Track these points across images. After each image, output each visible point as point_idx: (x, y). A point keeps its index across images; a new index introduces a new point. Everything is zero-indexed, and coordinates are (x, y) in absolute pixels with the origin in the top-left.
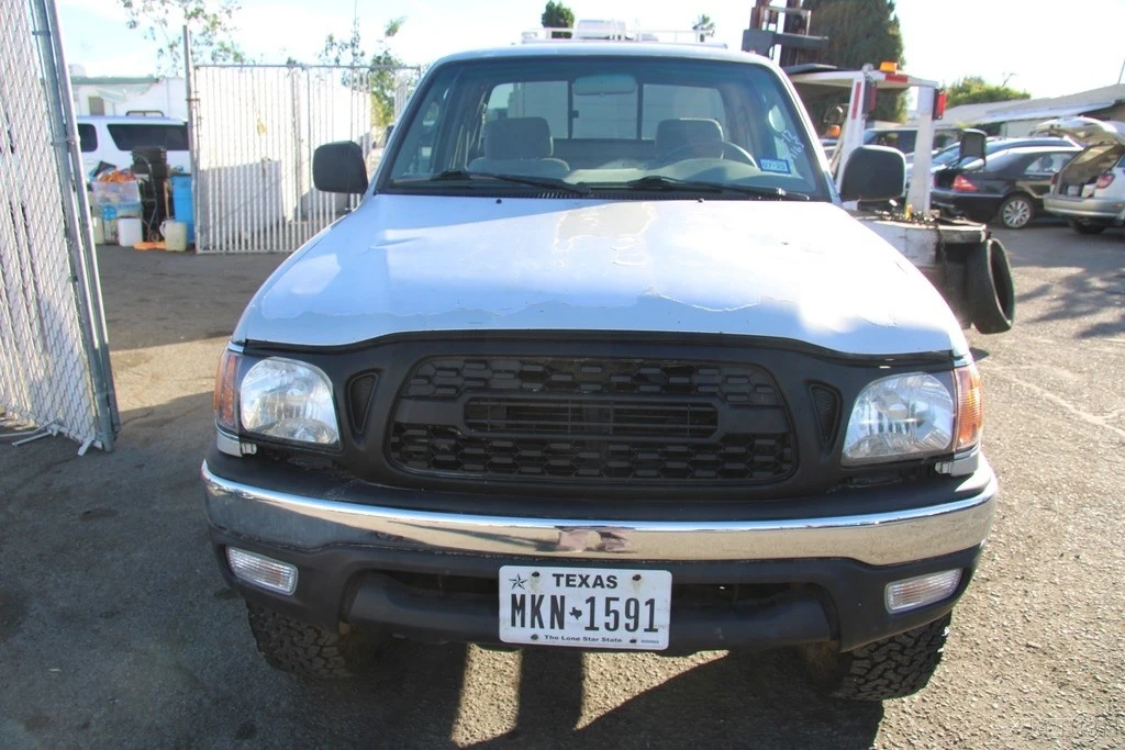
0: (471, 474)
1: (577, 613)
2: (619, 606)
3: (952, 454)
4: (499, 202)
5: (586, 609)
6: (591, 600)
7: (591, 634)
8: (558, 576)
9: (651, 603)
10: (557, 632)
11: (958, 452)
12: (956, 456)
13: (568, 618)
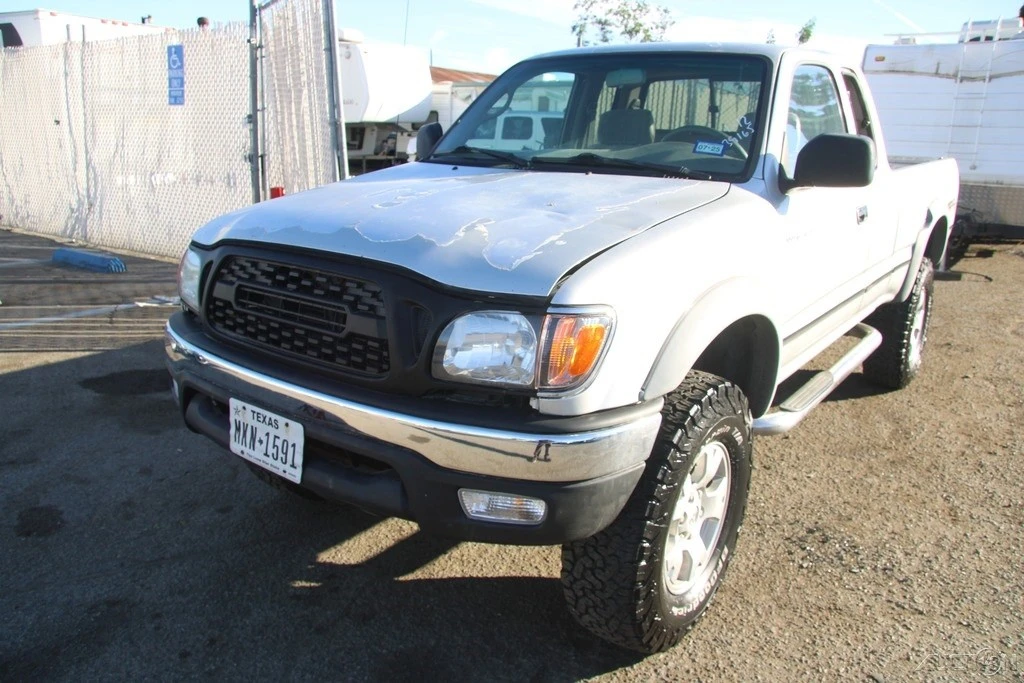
0: (236, 336)
1: (261, 442)
2: (279, 443)
3: (536, 391)
4: (455, 169)
5: (264, 439)
6: (268, 434)
7: (265, 458)
8: (254, 412)
9: (294, 445)
10: (251, 452)
11: (541, 390)
12: (539, 394)
13: (257, 444)
